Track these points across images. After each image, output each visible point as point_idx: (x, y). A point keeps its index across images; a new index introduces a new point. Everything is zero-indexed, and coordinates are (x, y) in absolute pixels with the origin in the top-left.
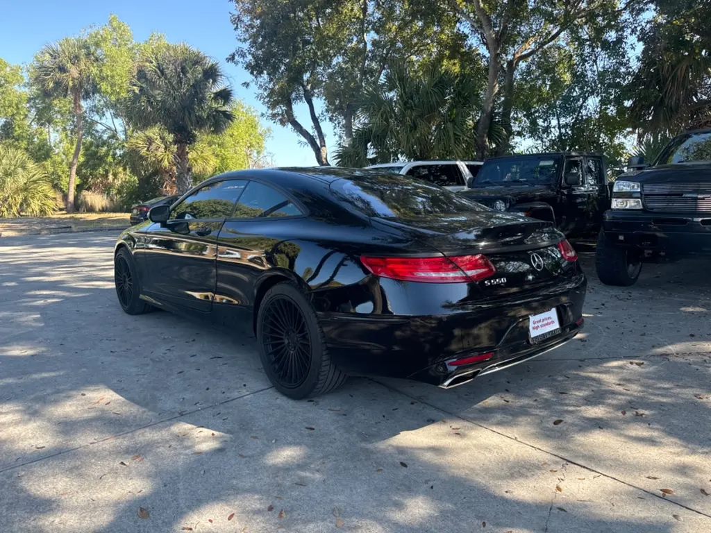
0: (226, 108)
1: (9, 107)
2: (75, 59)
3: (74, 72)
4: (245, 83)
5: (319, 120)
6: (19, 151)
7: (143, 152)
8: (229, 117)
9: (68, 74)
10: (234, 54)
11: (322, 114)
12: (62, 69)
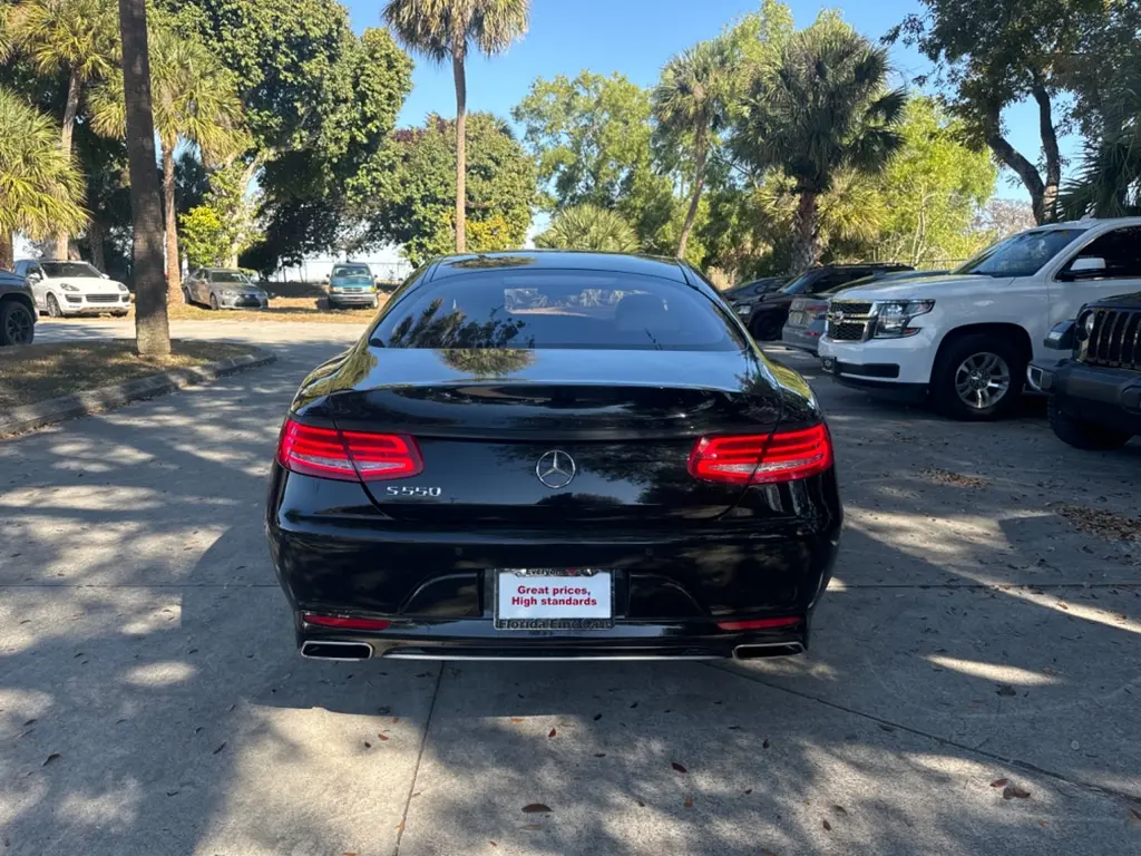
0: (892, 128)
1: (629, 150)
2: (703, 72)
3: (699, 94)
4: (920, 77)
5: (1057, 134)
6: (613, 213)
7: (769, 207)
8: (893, 142)
9: (690, 96)
10: (899, 28)
11: (1065, 120)
12: (684, 89)
